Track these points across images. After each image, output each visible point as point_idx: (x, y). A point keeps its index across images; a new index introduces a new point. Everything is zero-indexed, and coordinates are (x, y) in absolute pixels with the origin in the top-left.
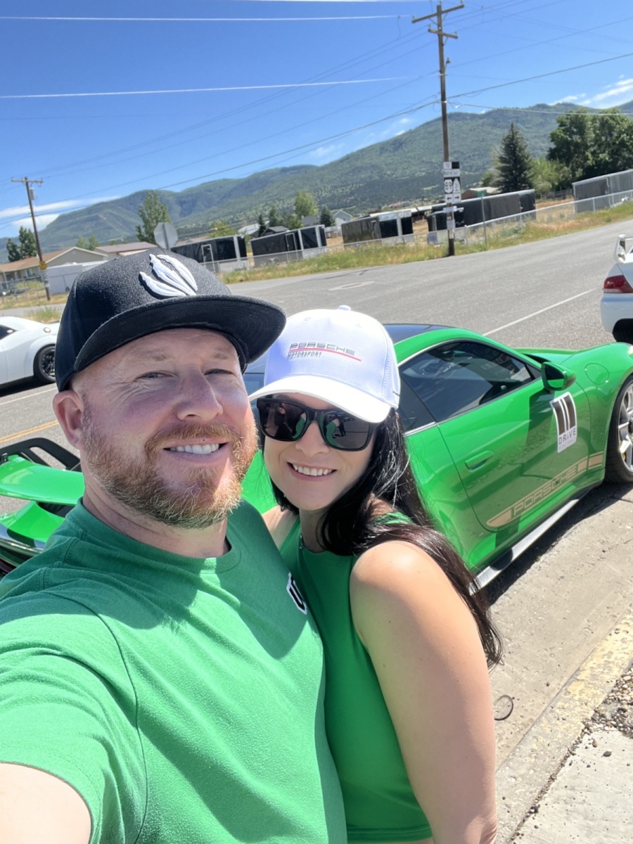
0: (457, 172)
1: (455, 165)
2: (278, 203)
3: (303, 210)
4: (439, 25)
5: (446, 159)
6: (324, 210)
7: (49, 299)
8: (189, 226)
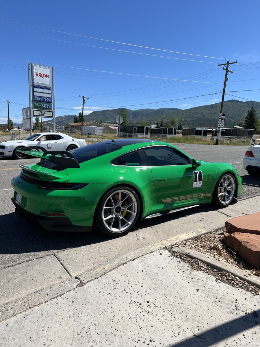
0: (224, 117)
1: (224, 115)
2: (165, 120)
3: (173, 123)
4: (227, 68)
5: (221, 112)
6: (180, 124)
7: (82, 136)
8: (134, 122)
